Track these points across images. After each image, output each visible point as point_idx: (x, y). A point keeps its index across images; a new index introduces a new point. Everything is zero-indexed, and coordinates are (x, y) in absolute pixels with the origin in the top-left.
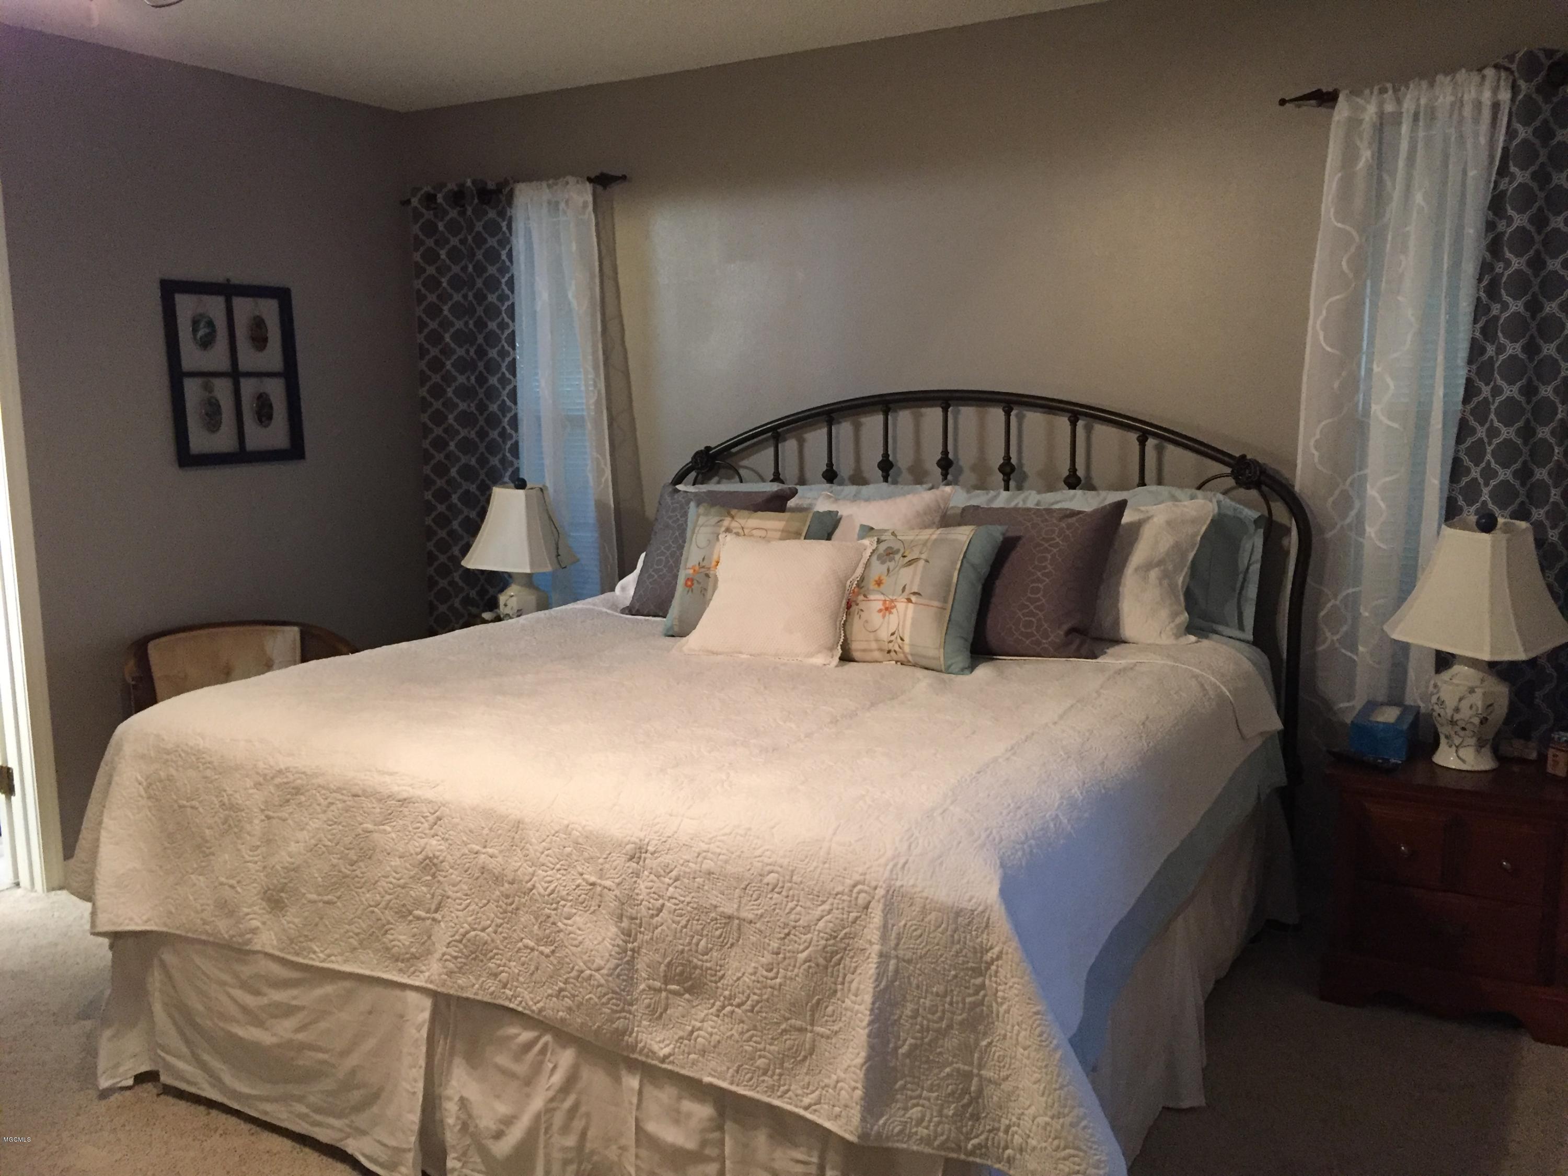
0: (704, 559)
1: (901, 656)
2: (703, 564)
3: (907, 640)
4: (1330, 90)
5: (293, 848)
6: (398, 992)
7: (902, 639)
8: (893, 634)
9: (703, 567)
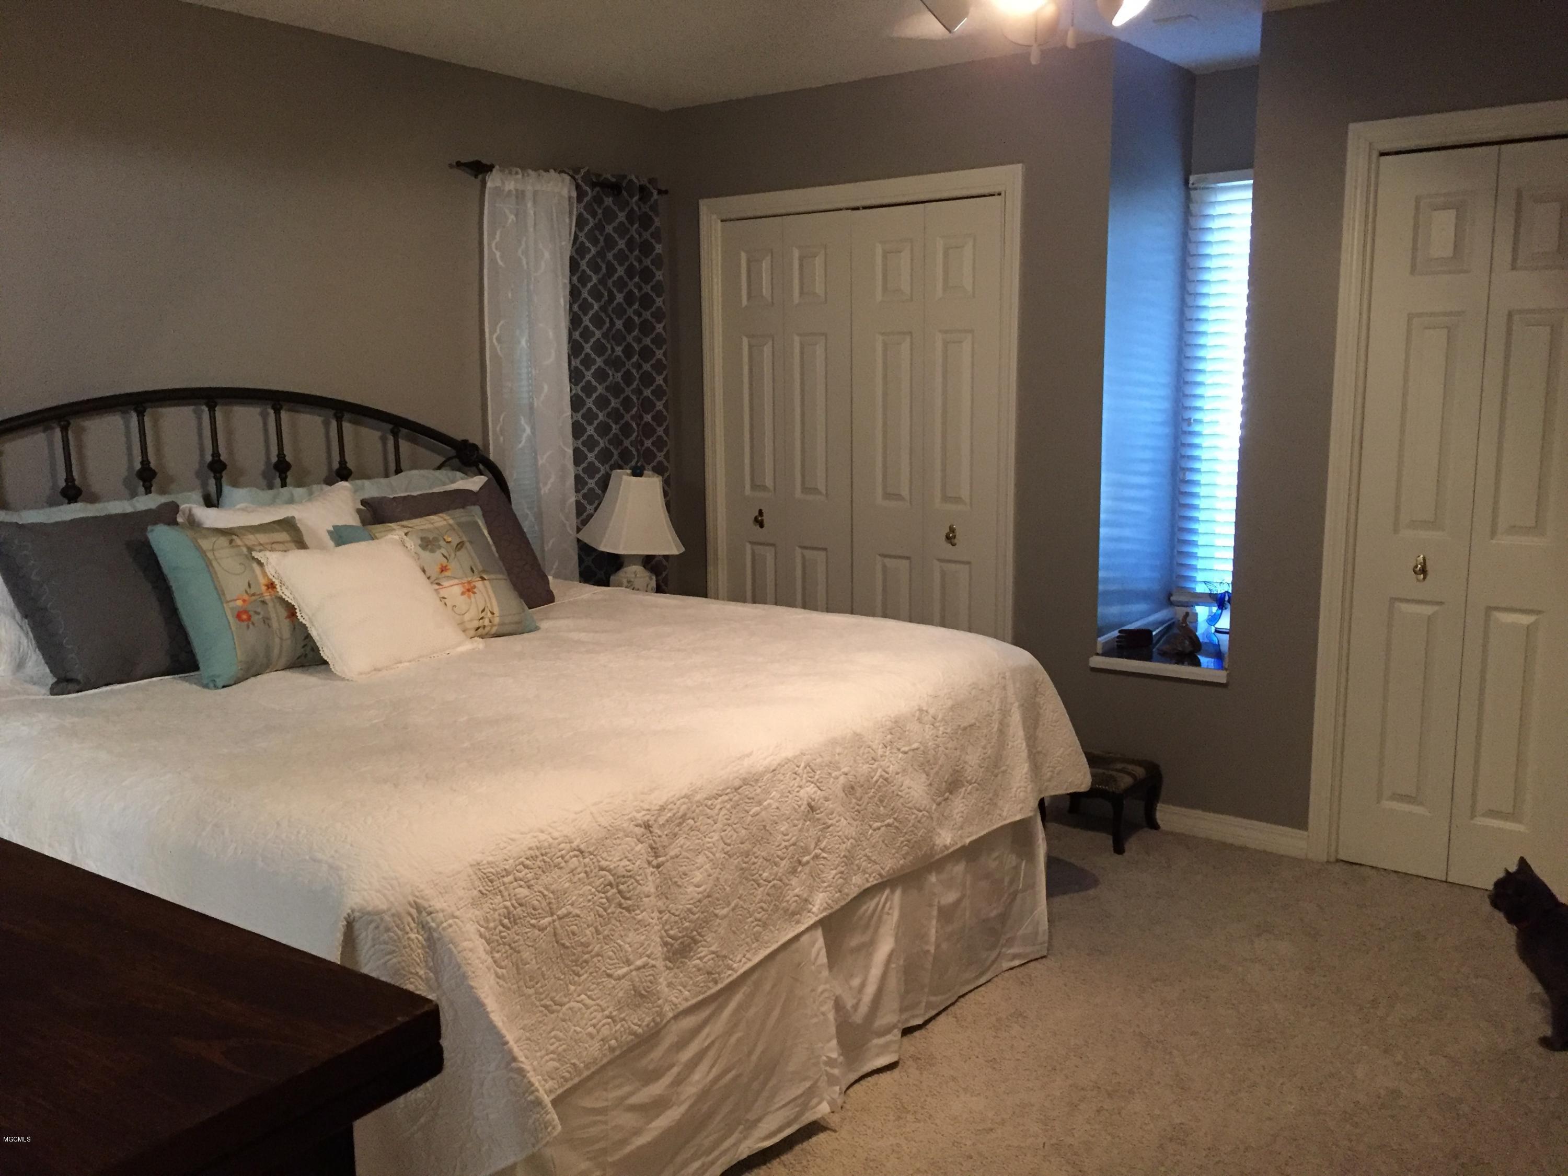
0: (249, 586)
1: (494, 630)
2: (252, 591)
3: (497, 612)
4: (489, 163)
5: (698, 877)
6: (794, 946)
7: (493, 613)
8: (483, 611)
9: (254, 595)
